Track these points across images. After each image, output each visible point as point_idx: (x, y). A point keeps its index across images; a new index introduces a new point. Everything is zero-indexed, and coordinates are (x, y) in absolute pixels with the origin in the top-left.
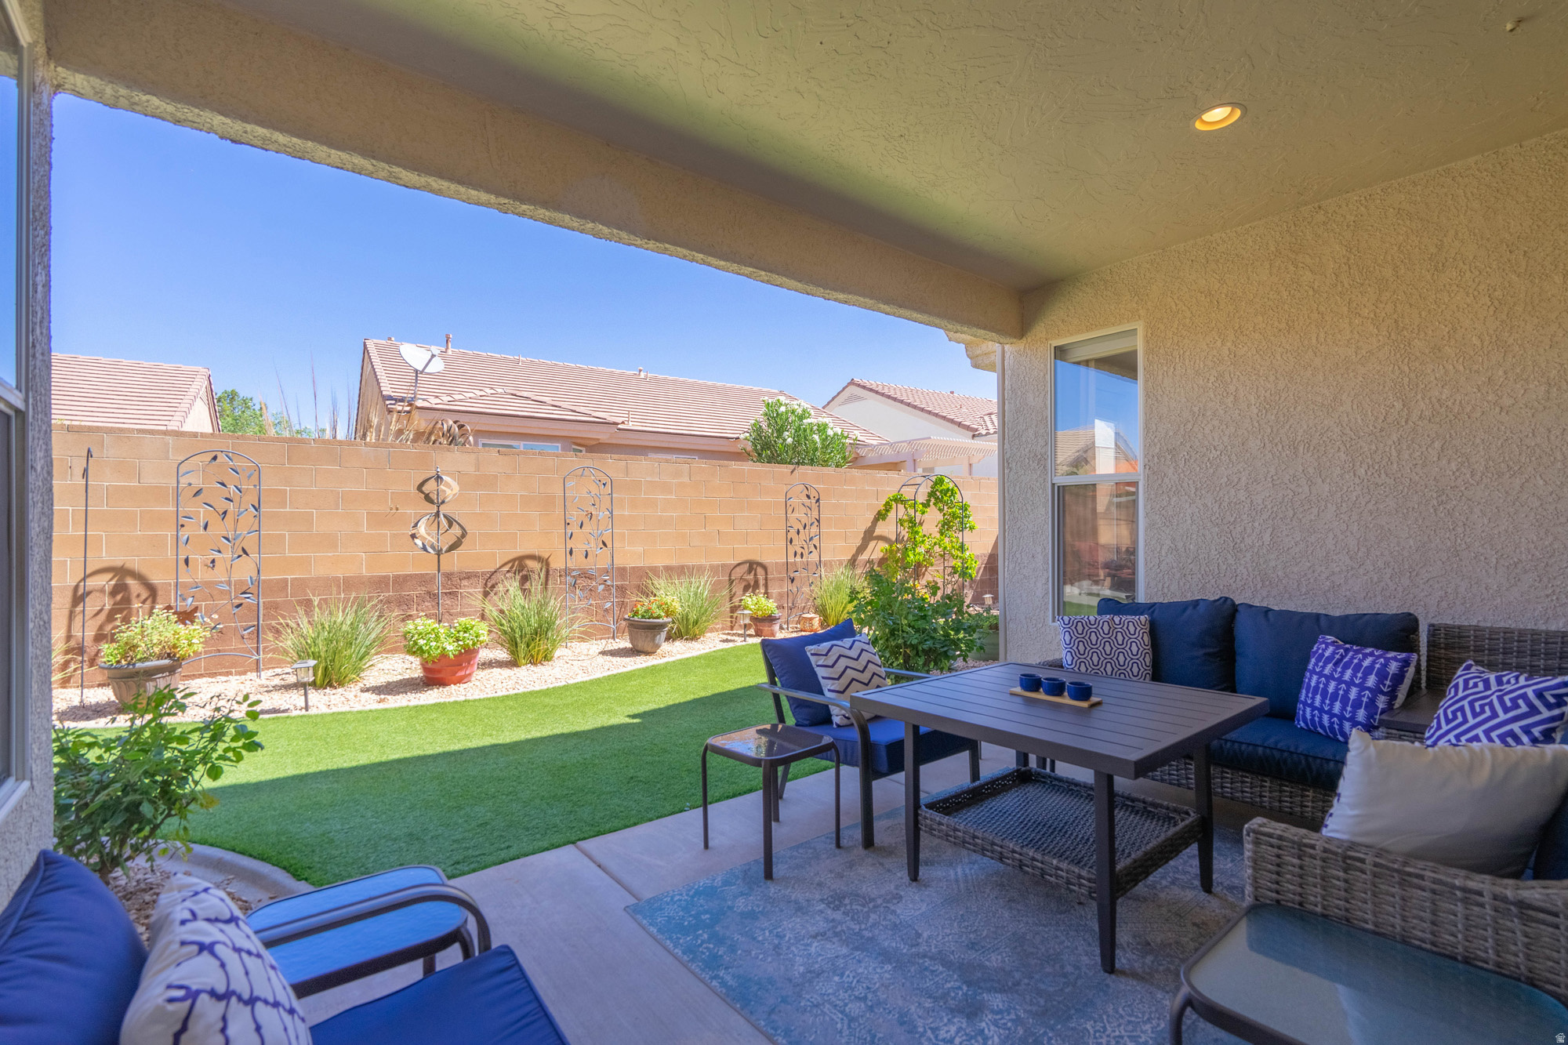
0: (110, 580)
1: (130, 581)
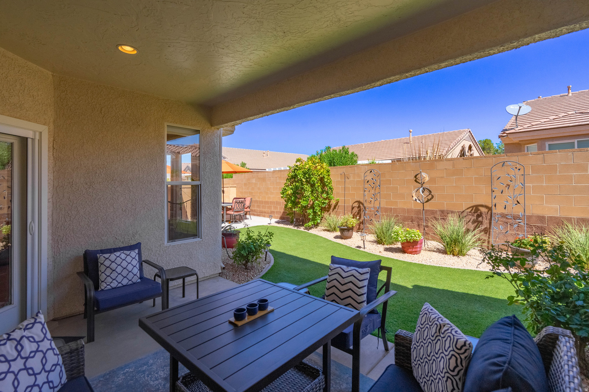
0: (357, 205)
1: (361, 205)
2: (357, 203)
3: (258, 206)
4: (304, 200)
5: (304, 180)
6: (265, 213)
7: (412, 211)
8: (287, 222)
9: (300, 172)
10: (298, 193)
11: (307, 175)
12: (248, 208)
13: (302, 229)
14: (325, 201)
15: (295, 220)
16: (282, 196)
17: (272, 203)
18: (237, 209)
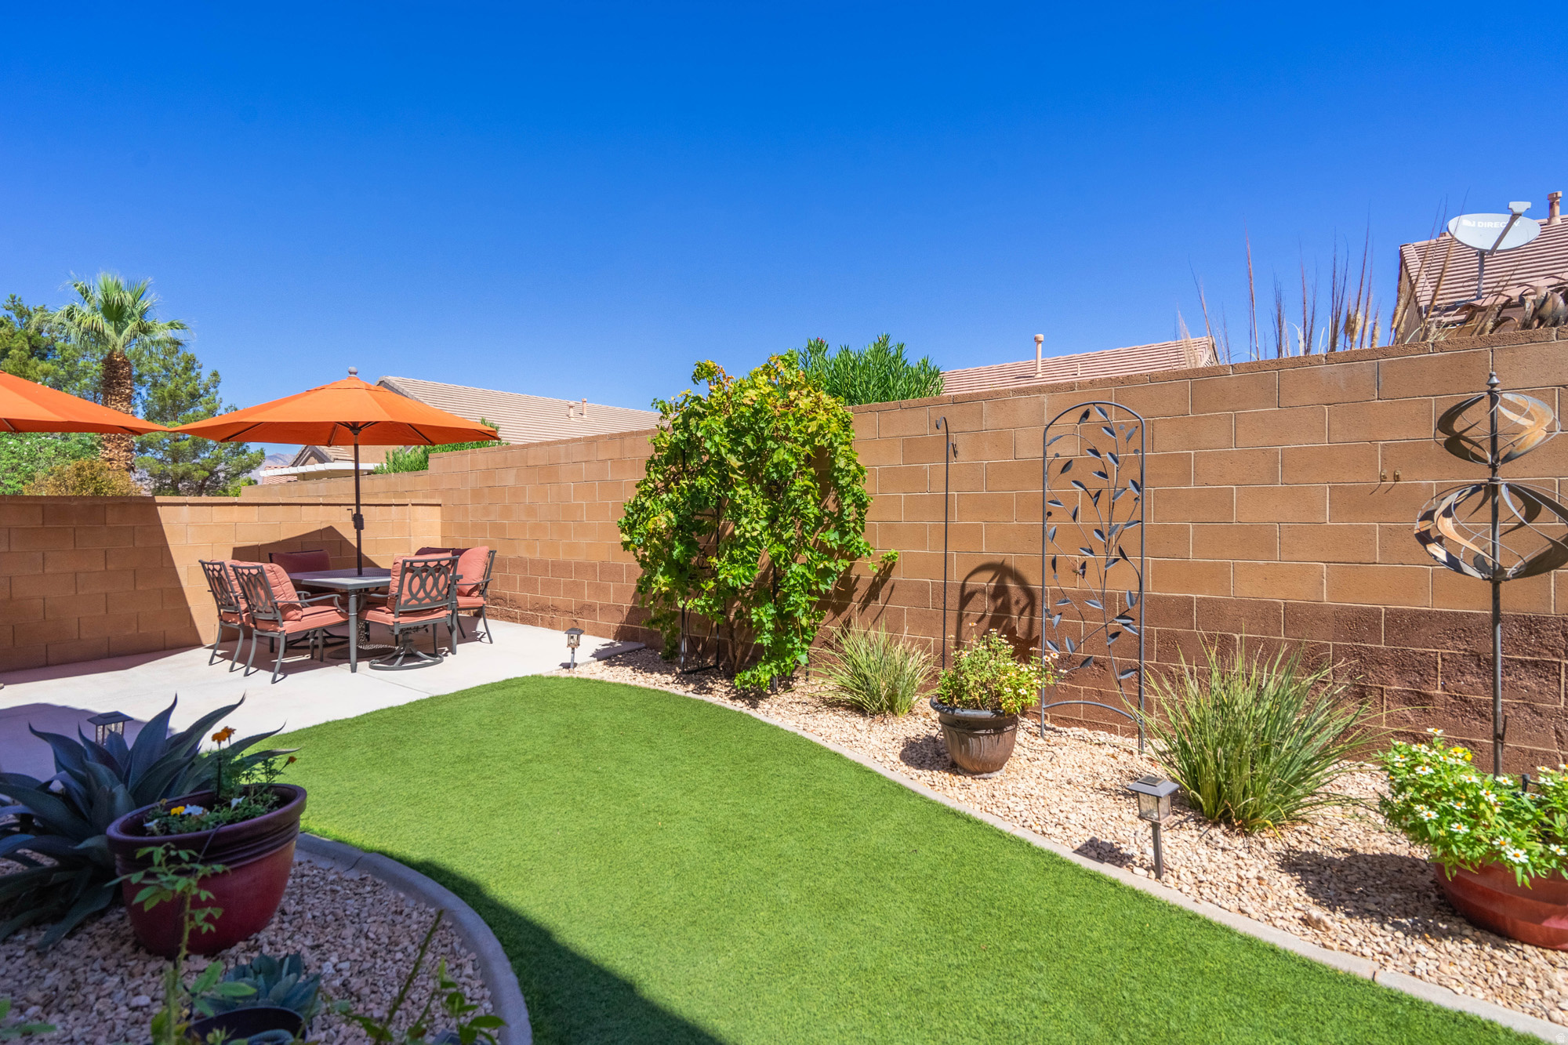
0: (991, 581)
1: (1011, 585)
2: (989, 575)
3: (528, 584)
4: (732, 560)
5: (734, 461)
6: (555, 609)
7: (1324, 620)
8: (647, 654)
9: (718, 423)
10: (698, 527)
11: (748, 440)
12: (476, 593)
13: (719, 696)
14: (832, 565)
15: (684, 647)
16: (627, 538)
17: (581, 568)
18: (414, 602)
